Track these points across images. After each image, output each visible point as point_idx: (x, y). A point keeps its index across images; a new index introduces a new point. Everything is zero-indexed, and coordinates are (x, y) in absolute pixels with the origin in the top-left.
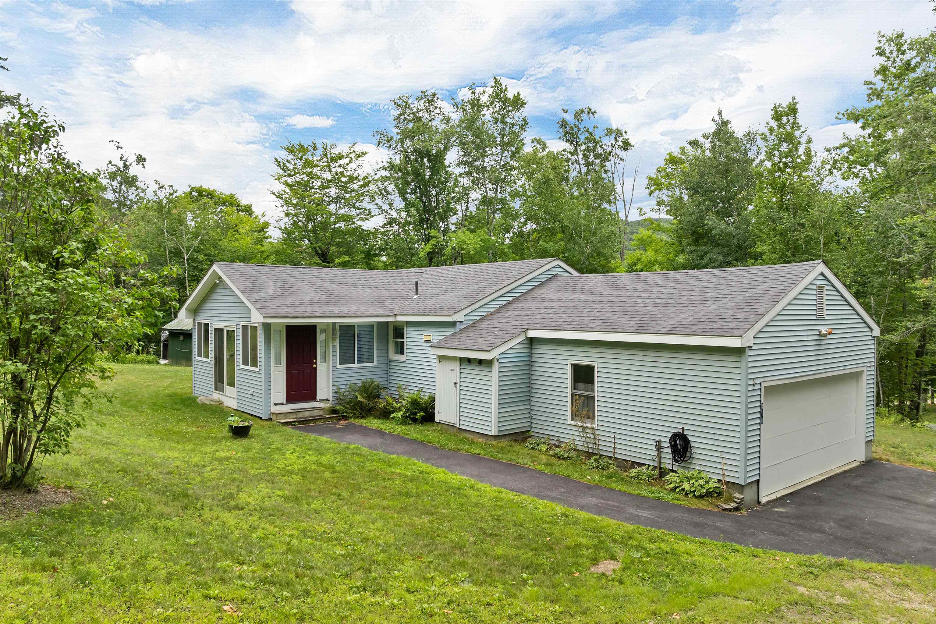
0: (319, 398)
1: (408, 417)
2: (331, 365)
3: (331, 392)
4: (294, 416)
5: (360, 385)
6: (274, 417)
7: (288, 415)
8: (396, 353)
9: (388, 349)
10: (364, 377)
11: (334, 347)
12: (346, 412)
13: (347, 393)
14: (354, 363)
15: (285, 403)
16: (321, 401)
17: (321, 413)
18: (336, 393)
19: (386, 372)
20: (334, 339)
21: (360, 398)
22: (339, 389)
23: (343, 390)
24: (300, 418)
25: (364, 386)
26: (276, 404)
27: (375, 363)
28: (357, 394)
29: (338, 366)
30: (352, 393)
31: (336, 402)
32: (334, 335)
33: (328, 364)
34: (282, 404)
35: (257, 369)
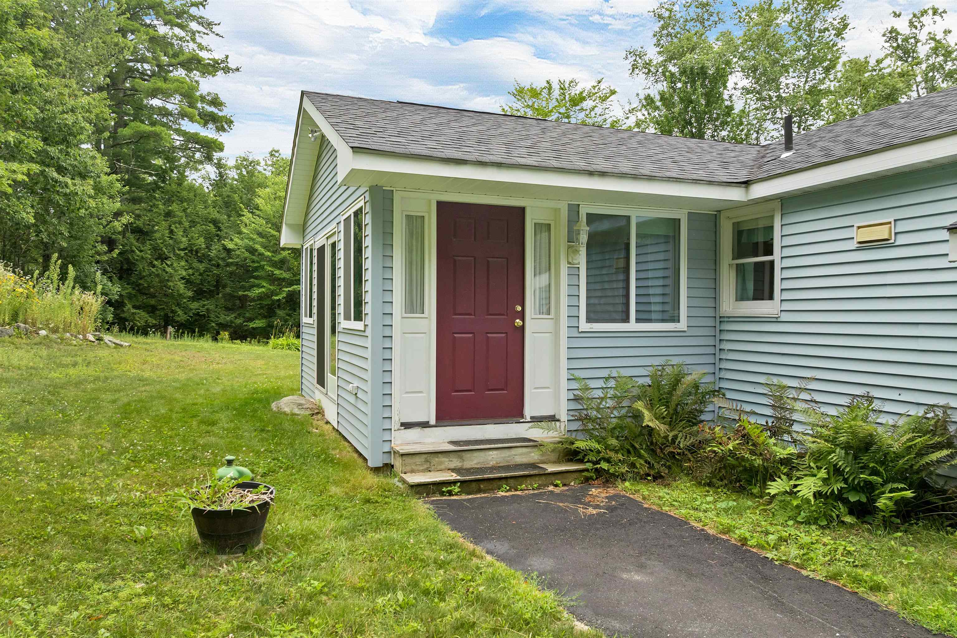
0: (529, 411)
1: (839, 497)
2: (564, 322)
3: (564, 396)
4: (455, 463)
5: (648, 381)
6: (397, 463)
7: (435, 460)
8: (742, 297)
9: (716, 289)
10: (657, 361)
11: (574, 273)
12: (608, 461)
13: (610, 403)
14: (626, 320)
15: (433, 422)
16: (536, 420)
17: (534, 456)
18: (577, 399)
19: (711, 350)
20: (572, 250)
21: (649, 420)
22: (587, 389)
23: (599, 393)
24: (469, 471)
25: (656, 385)
26: (407, 425)
27: (682, 325)
28: (640, 405)
29: (584, 326)
30: (625, 403)
31: (576, 426)
32: (572, 238)
33: (557, 320)
34: (425, 425)
35: (359, 325)
